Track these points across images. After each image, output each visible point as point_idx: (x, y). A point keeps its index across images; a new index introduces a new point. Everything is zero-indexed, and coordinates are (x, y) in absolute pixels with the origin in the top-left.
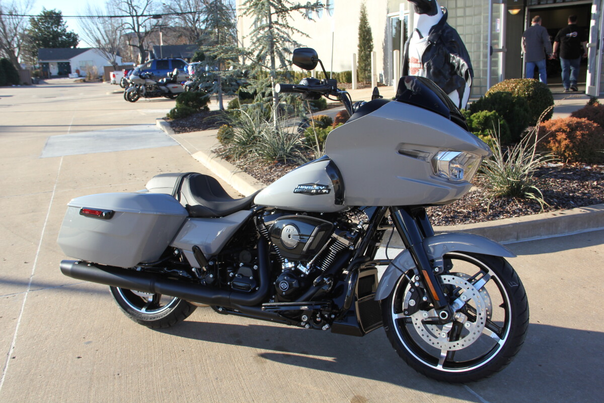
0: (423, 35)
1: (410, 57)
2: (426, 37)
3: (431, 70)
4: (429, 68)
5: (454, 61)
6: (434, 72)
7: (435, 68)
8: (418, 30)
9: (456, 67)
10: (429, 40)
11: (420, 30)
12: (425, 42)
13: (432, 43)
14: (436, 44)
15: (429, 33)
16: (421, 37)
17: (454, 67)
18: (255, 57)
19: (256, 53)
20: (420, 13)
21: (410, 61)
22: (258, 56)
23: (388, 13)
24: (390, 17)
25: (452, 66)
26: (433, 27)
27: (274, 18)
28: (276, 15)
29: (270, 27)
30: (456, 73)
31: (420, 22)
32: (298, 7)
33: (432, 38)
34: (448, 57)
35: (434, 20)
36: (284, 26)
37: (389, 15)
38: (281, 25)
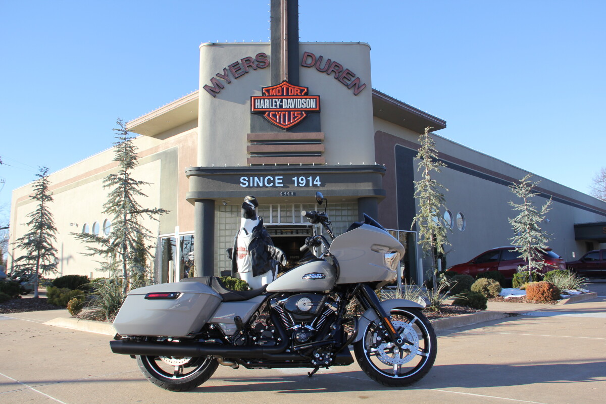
0: (248, 232)
1: (239, 246)
2: (251, 234)
3: (255, 256)
4: (253, 254)
5: (271, 250)
6: (257, 257)
7: (258, 254)
8: (244, 229)
9: (272, 254)
10: (253, 236)
11: (246, 229)
12: (250, 238)
13: (255, 238)
14: (258, 239)
15: (253, 231)
16: (247, 234)
17: (271, 254)
18: (110, 244)
19: (111, 241)
20: (247, 218)
21: (239, 249)
22: (113, 243)
23: (159, 235)
24: (161, 237)
25: (269, 253)
26: (255, 228)
27: (129, 216)
28: (130, 214)
29: (125, 223)
30: (272, 258)
31: (246, 224)
32: (147, 211)
33: (255, 234)
34: (266, 248)
35: (255, 223)
36: (134, 223)
37: (160, 236)
38: (133, 222)
